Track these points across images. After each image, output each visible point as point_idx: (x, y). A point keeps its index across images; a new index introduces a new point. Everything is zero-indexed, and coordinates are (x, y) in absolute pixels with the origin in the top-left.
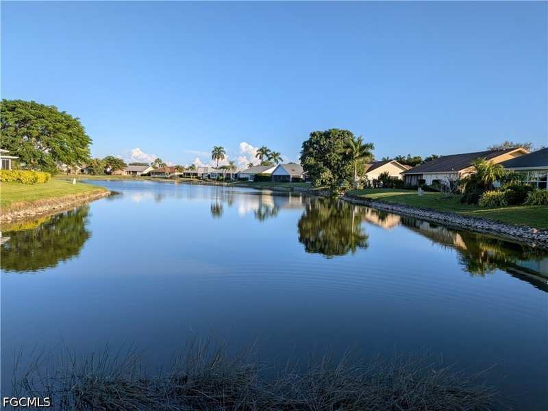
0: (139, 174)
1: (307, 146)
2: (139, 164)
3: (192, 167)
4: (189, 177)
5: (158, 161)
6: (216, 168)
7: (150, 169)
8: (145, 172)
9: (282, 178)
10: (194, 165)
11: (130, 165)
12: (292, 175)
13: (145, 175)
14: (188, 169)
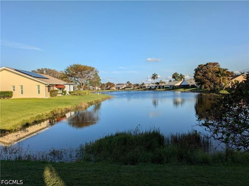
0: (121, 88)
1: (197, 70)
2: (121, 84)
3: (143, 84)
4: (142, 88)
5: (128, 82)
6: (154, 84)
7: (125, 86)
8: (123, 88)
9: (185, 86)
10: (143, 83)
11: (117, 85)
12: (190, 84)
13: (123, 89)
14: (141, 85)
